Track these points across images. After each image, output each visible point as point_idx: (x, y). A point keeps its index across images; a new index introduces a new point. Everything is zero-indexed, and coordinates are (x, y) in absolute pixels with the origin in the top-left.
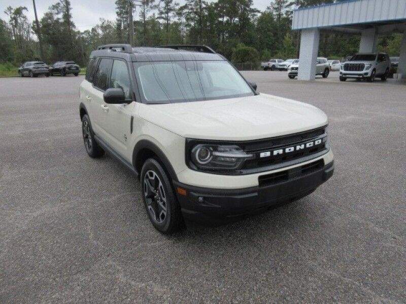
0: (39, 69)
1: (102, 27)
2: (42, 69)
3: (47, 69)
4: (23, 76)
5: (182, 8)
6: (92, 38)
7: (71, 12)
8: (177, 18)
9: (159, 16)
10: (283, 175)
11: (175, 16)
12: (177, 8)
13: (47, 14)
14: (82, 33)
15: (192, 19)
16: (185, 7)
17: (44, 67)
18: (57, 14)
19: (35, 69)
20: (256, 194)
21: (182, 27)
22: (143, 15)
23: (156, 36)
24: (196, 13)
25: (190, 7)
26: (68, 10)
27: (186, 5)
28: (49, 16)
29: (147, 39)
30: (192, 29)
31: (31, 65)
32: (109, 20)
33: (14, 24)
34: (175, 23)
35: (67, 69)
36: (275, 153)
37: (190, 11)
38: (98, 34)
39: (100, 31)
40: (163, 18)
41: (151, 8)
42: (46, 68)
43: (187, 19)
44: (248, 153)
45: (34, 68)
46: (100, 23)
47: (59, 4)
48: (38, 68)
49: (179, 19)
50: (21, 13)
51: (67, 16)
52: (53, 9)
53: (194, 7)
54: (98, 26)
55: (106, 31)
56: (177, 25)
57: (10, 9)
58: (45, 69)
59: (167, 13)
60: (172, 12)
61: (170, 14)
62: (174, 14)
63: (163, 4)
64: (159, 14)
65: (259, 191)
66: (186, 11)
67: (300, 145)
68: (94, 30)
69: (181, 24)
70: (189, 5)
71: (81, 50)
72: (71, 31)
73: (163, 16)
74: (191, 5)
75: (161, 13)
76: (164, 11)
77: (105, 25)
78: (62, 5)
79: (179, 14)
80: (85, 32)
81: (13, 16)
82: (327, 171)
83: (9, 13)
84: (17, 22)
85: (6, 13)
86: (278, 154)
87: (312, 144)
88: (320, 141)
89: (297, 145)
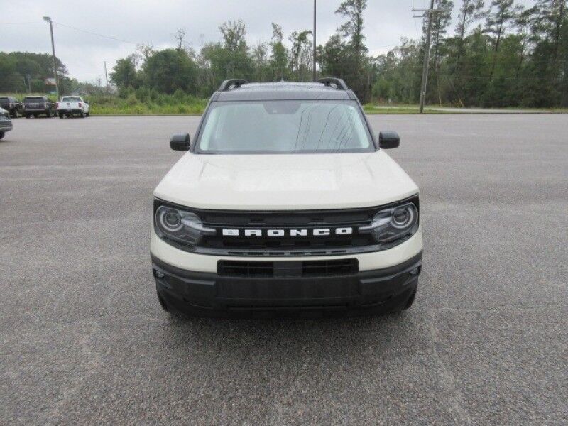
1: (402, 49)
5: (526, 13)
6: (386, 65)
7: (362, 32)
8: (517, 29)
9: (485, 28)
10: (263, 268)
11: (513, 27)
12: (519, 12)
13: (333, 38)
14: (375, 59)
15: (542, 29)
16: (534, 10)
18: (345, 36)
20: (212, 283)
21: (522, 43)
22: (462, 29)
23: (477, 58)
24: (551, 19)
25: (542, 10)
26: (359, 30)
27: (535, 7)
28: (335, 40)
29: (461, 64)
30: (540, 45)
32: (413, 40)
33: (296, 52)
34: (512, 37)
36: (248, 233)
37: (541, 16)
38: (396, 60)
39: (398, 56)
40: (492, 31)
41: (476, 17)
43: (534, 29)
44: (205, 225)
46: (400, 45)
47: (349, 23)
49: (520, 30)
50: (305, 38)
51: (357, 38)
52: (342, 30)
53: (550, 10)
54: (396, 48)
55: (407, 53)
56: (514, 40)
57: (295, 34)
59: (500, 22)
60: (510, 20)
61: (505, 24)
62: (511, 22)
63: (496, 10)
64: (486, 25)
65: (217, 281)
66: (534, 16)
67: (300, 230)
68: (390, 54)
69: (522, 38)
70: (541, 6)
71: (367, 82)
72: (358, 57)
73: (493, 27)
74: (545, 6)
75: (491, 23)
76: (495, 21)
77: (406, 46)
78: (352, 24)
79: (521, 22)
80: (379, 57)
81: (297, 42)
82: (363, 281)
83: (293, 39)
84: (299, 50)
85: (290, 39)
86: (253, 236)
87: (327, 232)
88: (349, 231)
89: (293, 229)
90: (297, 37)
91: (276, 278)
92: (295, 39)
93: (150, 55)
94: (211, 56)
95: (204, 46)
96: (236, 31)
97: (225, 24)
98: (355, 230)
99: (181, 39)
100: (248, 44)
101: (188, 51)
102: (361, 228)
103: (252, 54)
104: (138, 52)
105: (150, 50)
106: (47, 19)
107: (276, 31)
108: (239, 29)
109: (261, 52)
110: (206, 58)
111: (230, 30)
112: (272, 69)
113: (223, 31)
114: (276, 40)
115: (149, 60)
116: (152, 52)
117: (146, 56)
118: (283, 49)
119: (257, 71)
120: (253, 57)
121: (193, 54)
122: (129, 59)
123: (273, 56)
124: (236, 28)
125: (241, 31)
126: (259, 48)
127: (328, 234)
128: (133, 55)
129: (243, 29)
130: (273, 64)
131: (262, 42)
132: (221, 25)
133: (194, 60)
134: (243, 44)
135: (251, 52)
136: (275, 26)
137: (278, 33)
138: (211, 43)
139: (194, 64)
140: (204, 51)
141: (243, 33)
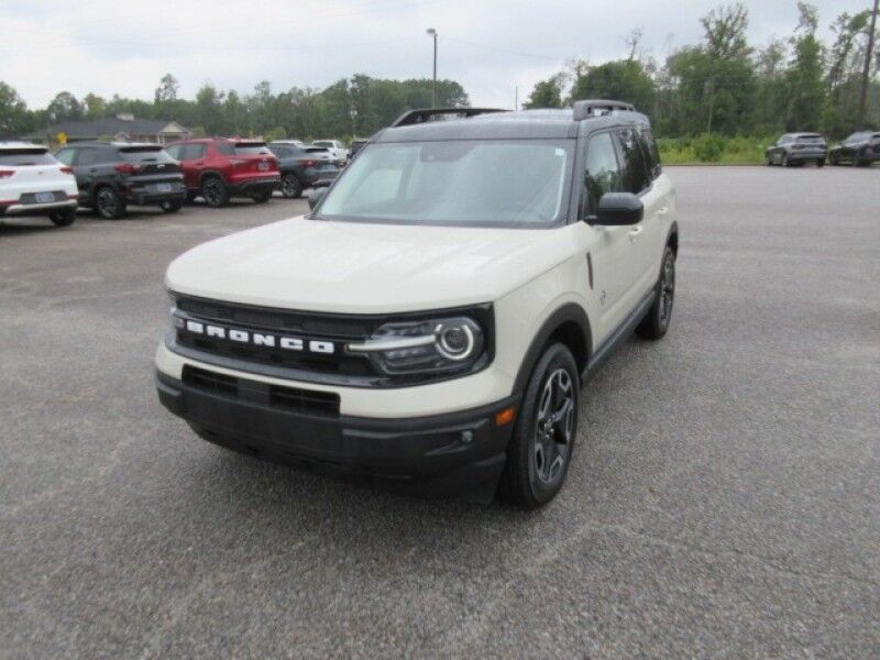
0: (804, 150)
2: (810, 150)
3: (823, 150)
4: (771, 164)
17: (817, 144)
19: (796, 151)
20: (176, 393)
31: (789, 141)
33: (842, 51)
35: (869, 151)
36: (211, 331)
42: (822, 147)
45: (794, 147)
48: (802, 147)
58: (817, 149)
65: (183, 391)
67: (265, 336)
81: (847, 32)
82: (346, 432)
83: (838, 28)
84: (849, 46)
85: (832, 28)
86: (216, 336)
87: (298, 344)
88: (329, 348)
89: (258, 333)
90: (847, 23)
91: (239, 402)
92: (844, 28)
93: (584, 73)
94: (679, 69)
95: (672, 54)
96: (730, 23)
97: (712, 13)
98: (338, 347)
99: (635, 43)
100: (750, 43)
101: (645, 62)
102: (352, 347)
103: (755, 61)
104: (567, 70)
105: (584, 64)
106: (431, 31)
107: (805, 16)
108: (737, 19)
109: (773, 56)
110: (673, 73)
111: (719, 23)
112: (788, 85)
113: (706, 25)
114: (802, 33)
115: (582, 80)
116: (588, 68)
117: (579, 74)
118: (816, 47)
119: (762, 90)
120: (756, 66)
121: (651, 67)
122: (552, 82)
123: (793, 62)
124: (730, 17)
125: (739, 22)
126: (772, 49)
127: (301, 348)
128: (560, 74)
129: (743, 18)
130: (792, 76)
131: (779, 38)
132: (704, 16)
133: (653, 76)
134: (740, 43)
135: (754, 58)
136: (803, 8)
137: (809, 18)
138: (685, 48)
139: (651, 82)
140: (670, 61)
141: (743, 25)
